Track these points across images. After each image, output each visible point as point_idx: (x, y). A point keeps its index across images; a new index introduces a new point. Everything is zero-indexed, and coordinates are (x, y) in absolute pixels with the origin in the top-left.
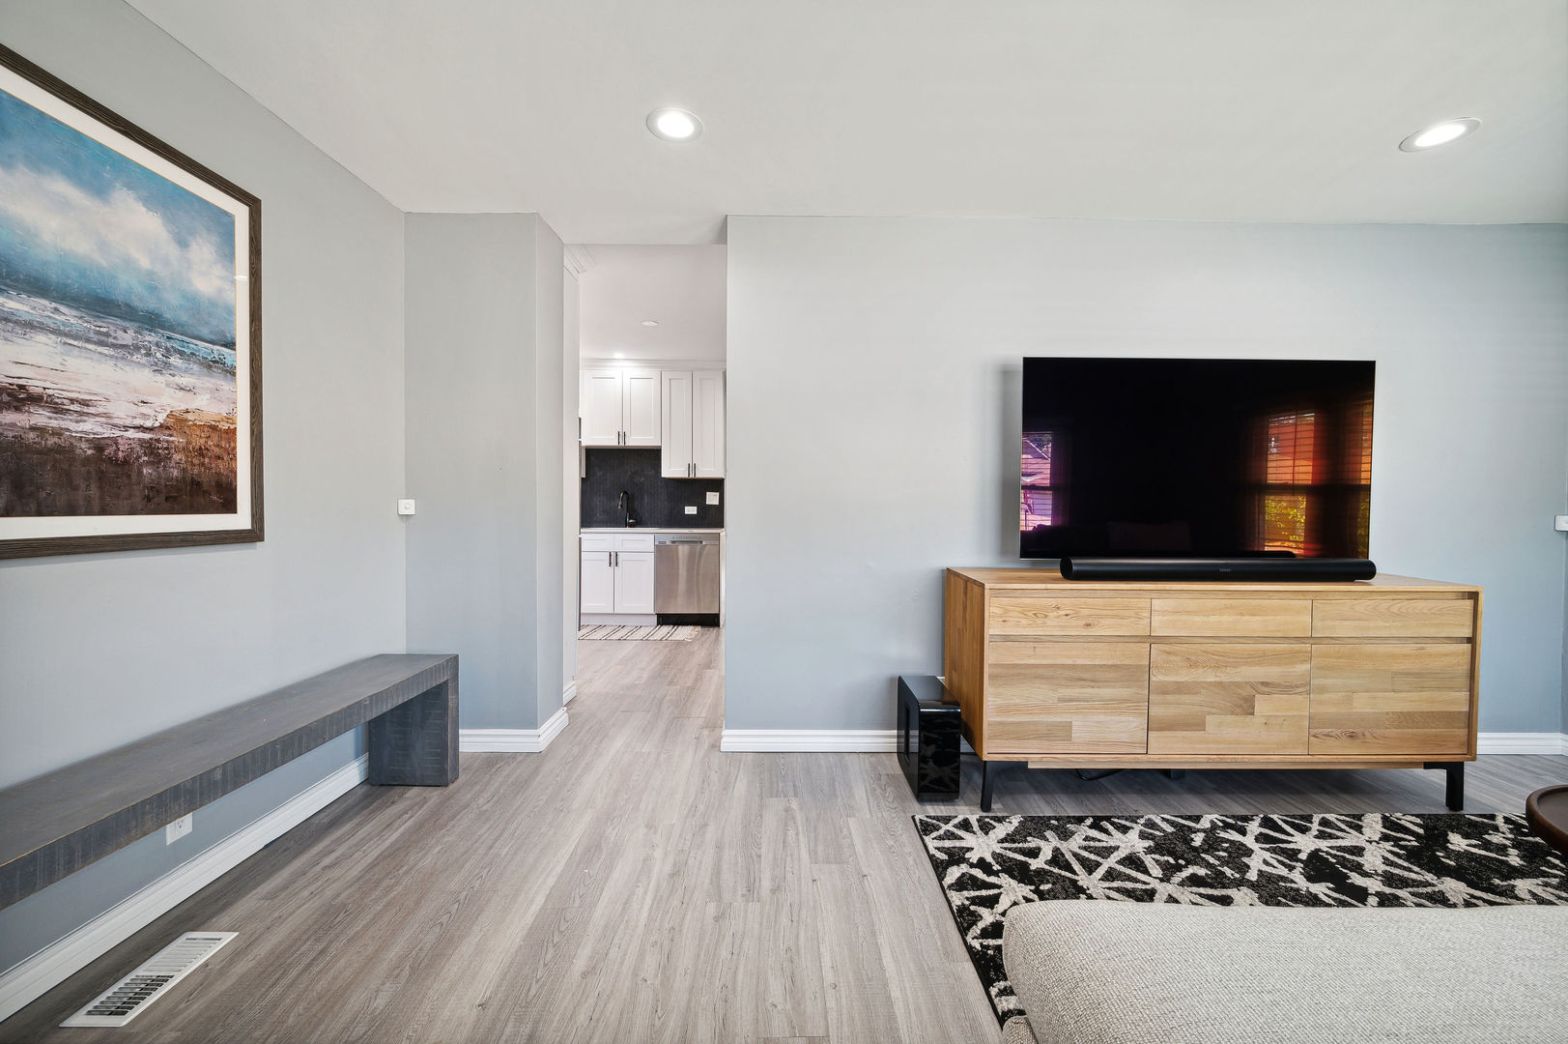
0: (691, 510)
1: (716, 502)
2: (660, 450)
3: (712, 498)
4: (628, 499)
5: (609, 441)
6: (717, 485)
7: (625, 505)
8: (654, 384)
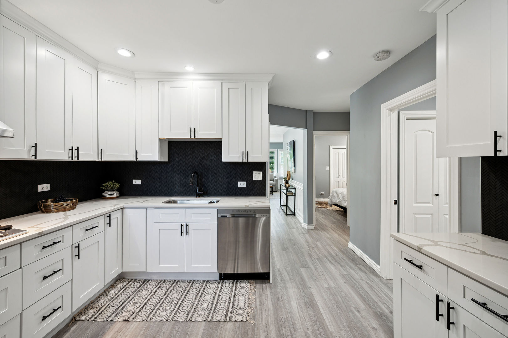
0: (242, 184)
1: (260, 178)
2: (221, 142)
3: (257, 176)
4: (198, 176)
5: (183, 134)
6: (261, 166)
7: (196, 180)
8: (216, 92)
